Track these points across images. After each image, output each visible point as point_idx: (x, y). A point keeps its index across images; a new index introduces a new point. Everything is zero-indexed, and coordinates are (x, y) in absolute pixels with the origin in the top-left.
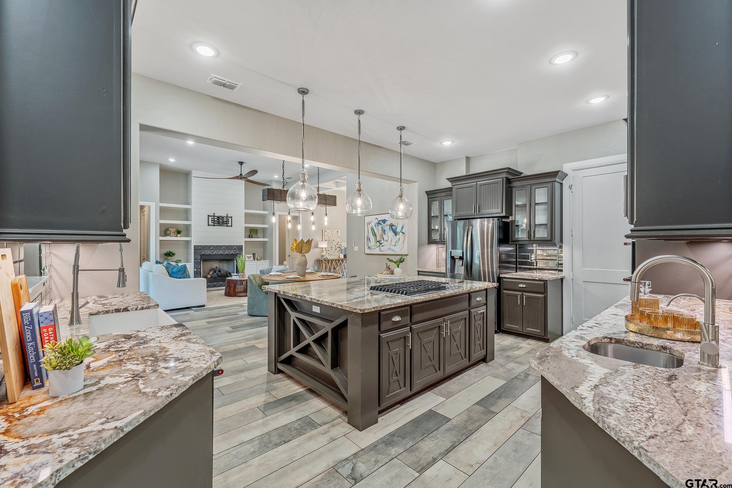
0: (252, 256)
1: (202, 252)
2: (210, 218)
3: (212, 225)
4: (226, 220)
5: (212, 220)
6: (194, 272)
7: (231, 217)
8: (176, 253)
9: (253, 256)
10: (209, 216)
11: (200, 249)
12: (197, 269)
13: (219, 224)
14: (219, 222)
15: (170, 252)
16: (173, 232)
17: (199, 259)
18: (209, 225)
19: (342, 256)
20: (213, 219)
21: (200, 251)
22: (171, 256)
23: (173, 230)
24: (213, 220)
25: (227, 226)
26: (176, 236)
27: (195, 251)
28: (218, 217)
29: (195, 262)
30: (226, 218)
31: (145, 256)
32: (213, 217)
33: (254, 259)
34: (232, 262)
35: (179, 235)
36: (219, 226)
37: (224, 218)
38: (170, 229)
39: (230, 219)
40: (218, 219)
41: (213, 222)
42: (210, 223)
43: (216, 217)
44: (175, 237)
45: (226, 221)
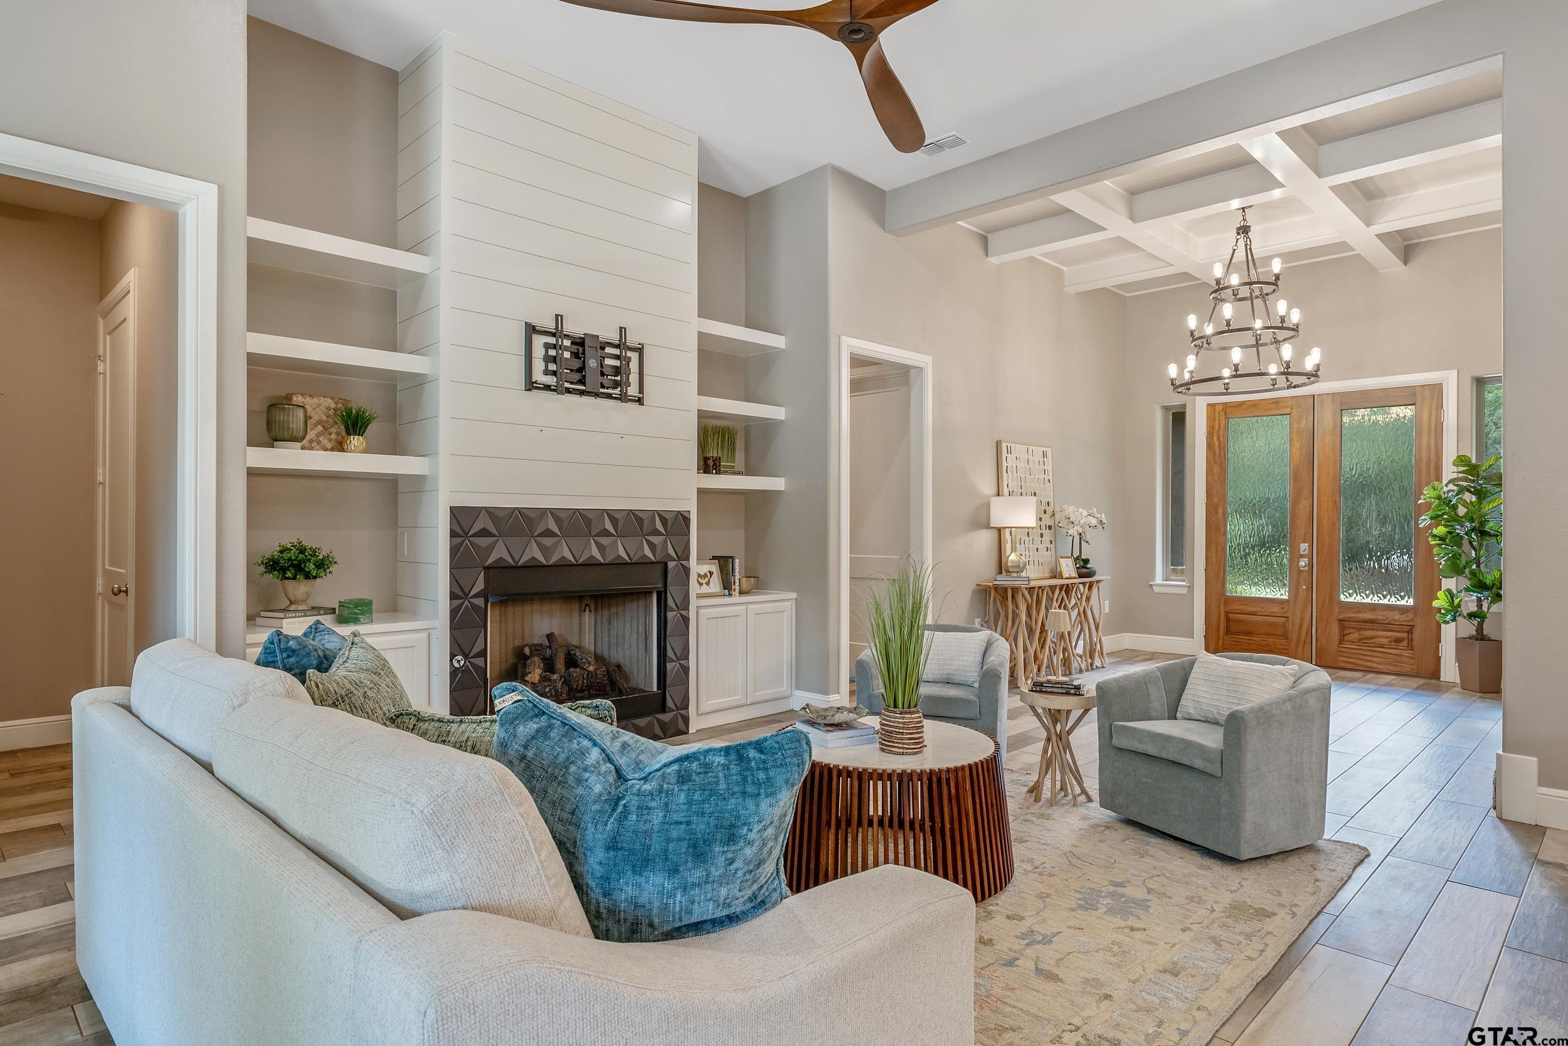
0: (714, 567)
1: (491, 547)
2: (539, 341)
3: (547, 388)
4: (617, 363)
5: (548, 359)
6: (454, 672)
7: (640, 350)
8: (336, 555)
9: (722, 569)
10: (531, 330)
11: (484, 533)
12: (466, 657)
13: (582, 382)
14: (580, 370)
15: (302, 550)
16: (320, 422)
17: (476, 596)
18: (531, 385)
19: (1068, 568)
20: (552, 352)
21: (484, 542)
22: (308, 576)
23: (319, 406)
24: (554, 360)
25: (623, 398)
26: (340, 447)
27: (458, 540)
28: (580, 343)
29: (454, 613)
30: (616, 352)
31: (127, 573)
32: (552, 340)
33: (727, 585)
34: (642, 602)
35: (355, 441)
36: (582, 393)
37: (608, 350)
38: (298, 399)
39: (634, 356)
40: (576, 355)
41: (552, 367)
42: (539, 376)
43: (567, 343)
44: (332, 450)
45: (617, 371)
